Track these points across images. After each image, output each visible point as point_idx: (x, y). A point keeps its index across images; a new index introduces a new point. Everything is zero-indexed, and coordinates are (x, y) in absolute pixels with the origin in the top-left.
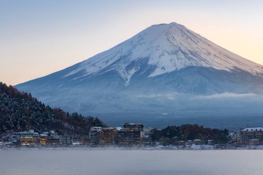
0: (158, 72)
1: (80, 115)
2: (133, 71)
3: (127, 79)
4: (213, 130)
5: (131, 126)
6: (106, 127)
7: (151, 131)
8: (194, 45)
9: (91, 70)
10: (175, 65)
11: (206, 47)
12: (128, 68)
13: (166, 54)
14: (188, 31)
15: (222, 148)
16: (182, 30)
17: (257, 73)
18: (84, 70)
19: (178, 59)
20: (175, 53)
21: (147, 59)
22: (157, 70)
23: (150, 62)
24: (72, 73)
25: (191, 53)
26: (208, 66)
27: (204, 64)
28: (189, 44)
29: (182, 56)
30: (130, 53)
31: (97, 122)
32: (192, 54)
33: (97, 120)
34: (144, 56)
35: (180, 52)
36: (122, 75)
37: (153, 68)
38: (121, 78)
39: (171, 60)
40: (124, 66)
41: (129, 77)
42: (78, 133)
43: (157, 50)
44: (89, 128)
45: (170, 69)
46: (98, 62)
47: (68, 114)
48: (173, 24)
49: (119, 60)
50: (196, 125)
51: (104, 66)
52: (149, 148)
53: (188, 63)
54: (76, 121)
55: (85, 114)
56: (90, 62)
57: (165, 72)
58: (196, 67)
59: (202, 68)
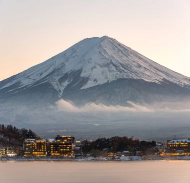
0: (90, 84)
1: (15, 128)
2: (66, 84)
3: (60, 91)
4: (142, 142)
5: (62, 139)
6: (39, 139)
7: (82, 143)
8: (125, 58)
9: (25, 82)
10: (107, 78)
11: (136, 59)
12: (61, 80)
13: (98, 67)
14: (120, 45)
15: (150, 160)
16: (113, 43)
17: (185, 85)
18: (19, 82)
19: (110, 71)
20: (107, 65)
21: (80, 71)
22: (89, 82)
23: (82, 75)
24: (8, 85)
25: (122, 65)
26: (138, 78)
27: (135, 77)
28: (120, 57)
29: (114, 68)
30: (63, 65)
31: (30, 135)
32: (123, 67)
33: (30, 132)
34: (77, 68)
35: (111, 65)
36: (56, 87)
37: (86, 80)
38: (55, 90)
39: (103, 73)
40: (57, 78)
41: (62, 89)
42: (12, 144)
43: (89, 63)
44: (23, 140)
45: (102, 81)
46: (32, 75)
47: (3, 126)
48: (105, 38)
49: (52, 73)
50: (125, 138)
51: (38, 78)
52: (80, 160)
53: (120, 76)
54: (10, 133)
55: (19, 127)
56: (25, 74)
57: (97, 84)
58: (127, 79)
59: (133, 80)
